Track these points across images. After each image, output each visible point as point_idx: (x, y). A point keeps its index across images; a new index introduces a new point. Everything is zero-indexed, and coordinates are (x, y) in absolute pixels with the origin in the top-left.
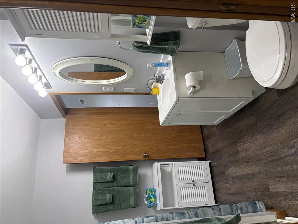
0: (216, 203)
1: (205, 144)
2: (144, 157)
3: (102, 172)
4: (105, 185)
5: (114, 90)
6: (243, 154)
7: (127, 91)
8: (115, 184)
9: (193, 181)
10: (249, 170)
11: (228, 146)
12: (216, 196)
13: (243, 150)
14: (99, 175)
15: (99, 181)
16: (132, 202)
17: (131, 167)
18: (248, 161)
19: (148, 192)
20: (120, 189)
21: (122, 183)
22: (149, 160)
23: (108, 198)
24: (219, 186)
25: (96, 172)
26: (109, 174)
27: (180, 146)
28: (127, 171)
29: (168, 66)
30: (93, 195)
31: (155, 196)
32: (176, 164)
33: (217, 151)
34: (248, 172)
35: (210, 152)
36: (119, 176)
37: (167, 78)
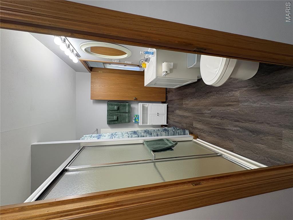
0: (167, 123)
1: (167, 95)
2: (134, 99)
3: (112, 105)
4: (114, 111)
5: (119, 62)
6: (185, 106)
7: (127, 63)
8: (118, 111)
9: (158, 113)
10: (186, 114)
11: (178, 99)
12: (168, 121)
13: (185, 104)
14: (110, 106)
15: (110, 109)
16: (127, 120)
17: (127, 104)
18: (186, 110)
19: (135, 116)
20: (121, 114)
21: (122, 111)
22: (137, 100)
23: (115, 118)
24: (170, 116)
25: (109, 105)
26: (116, 106)
27: (154, 95)
28: (125, 106)
29: (153, 54)
30: (107, 115)
31: (138, 118)
32: (150, 104)
33: (172, 100)
34: (185, 115)
35: (168, 100)
36: (121, 108)
37: (151, 61)
